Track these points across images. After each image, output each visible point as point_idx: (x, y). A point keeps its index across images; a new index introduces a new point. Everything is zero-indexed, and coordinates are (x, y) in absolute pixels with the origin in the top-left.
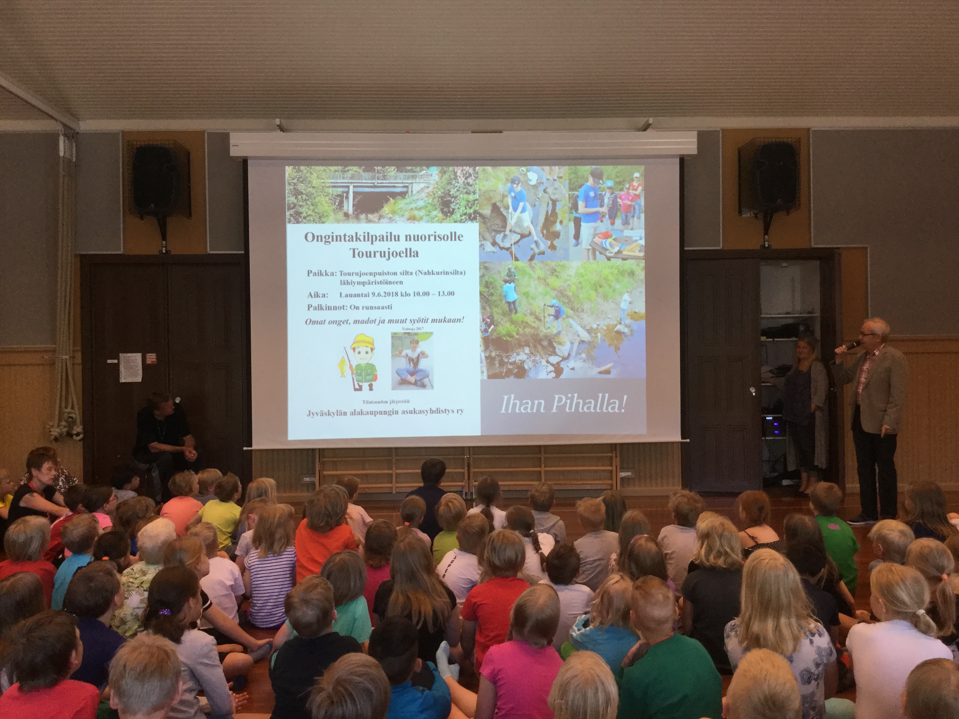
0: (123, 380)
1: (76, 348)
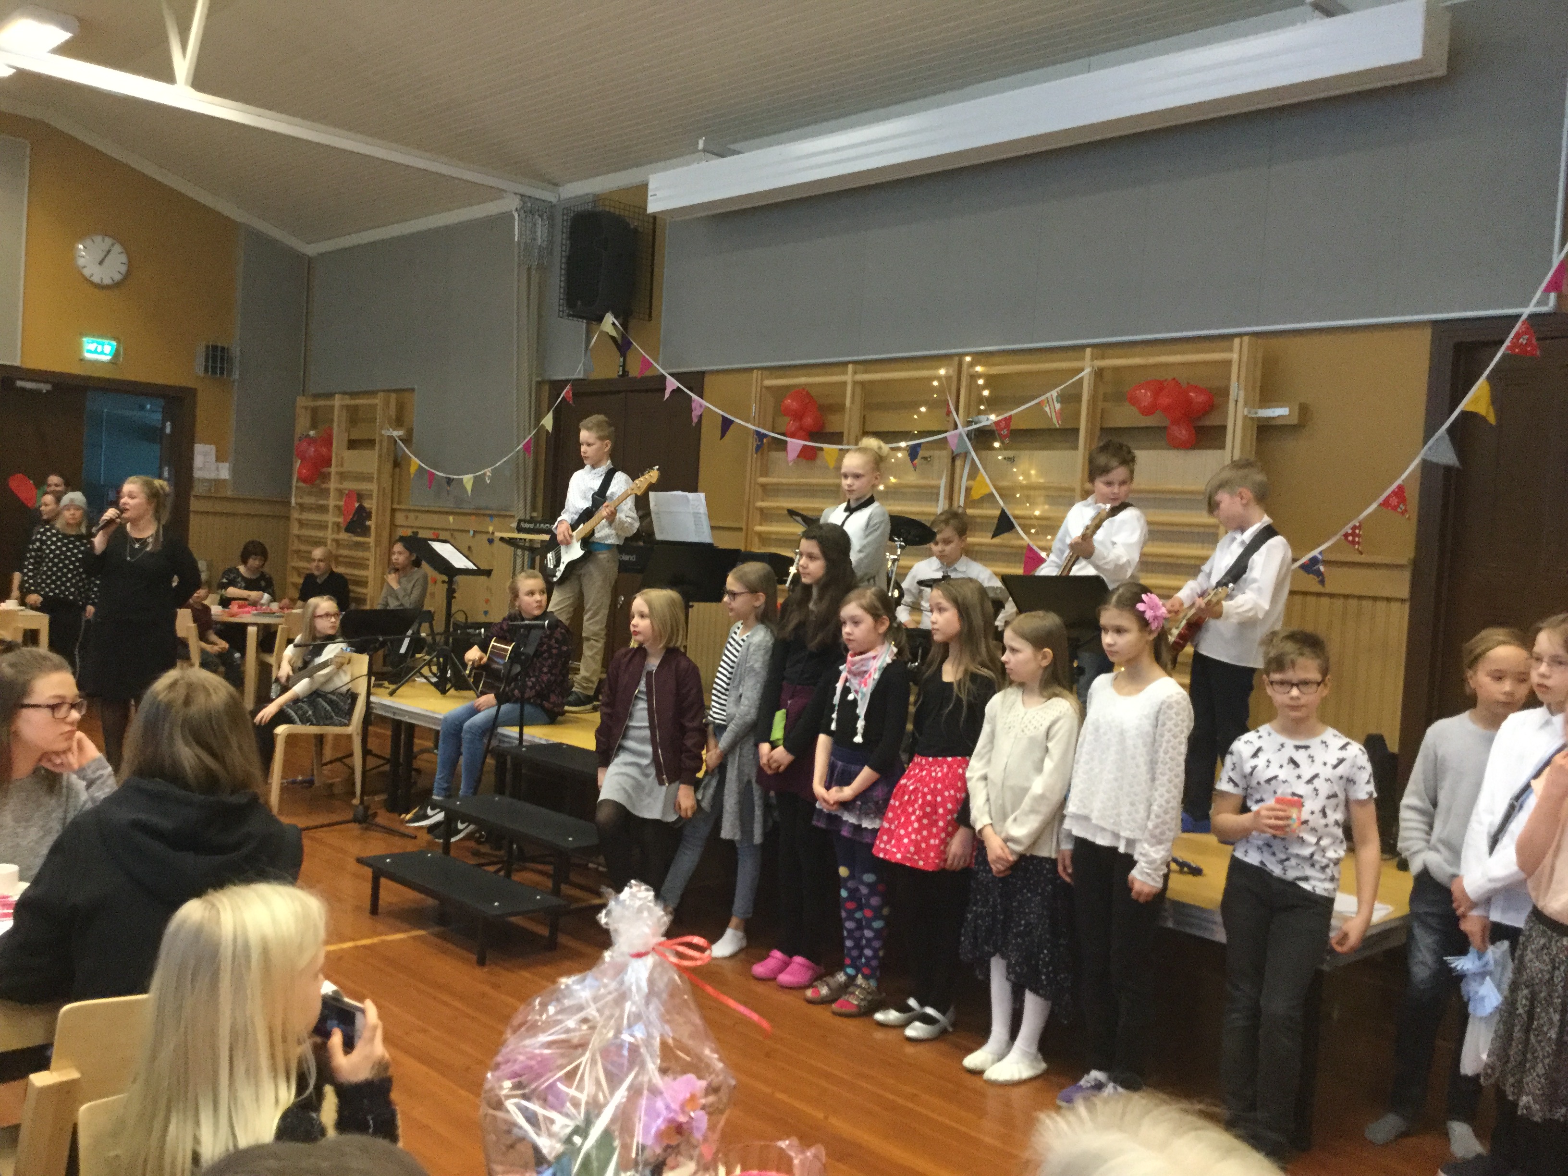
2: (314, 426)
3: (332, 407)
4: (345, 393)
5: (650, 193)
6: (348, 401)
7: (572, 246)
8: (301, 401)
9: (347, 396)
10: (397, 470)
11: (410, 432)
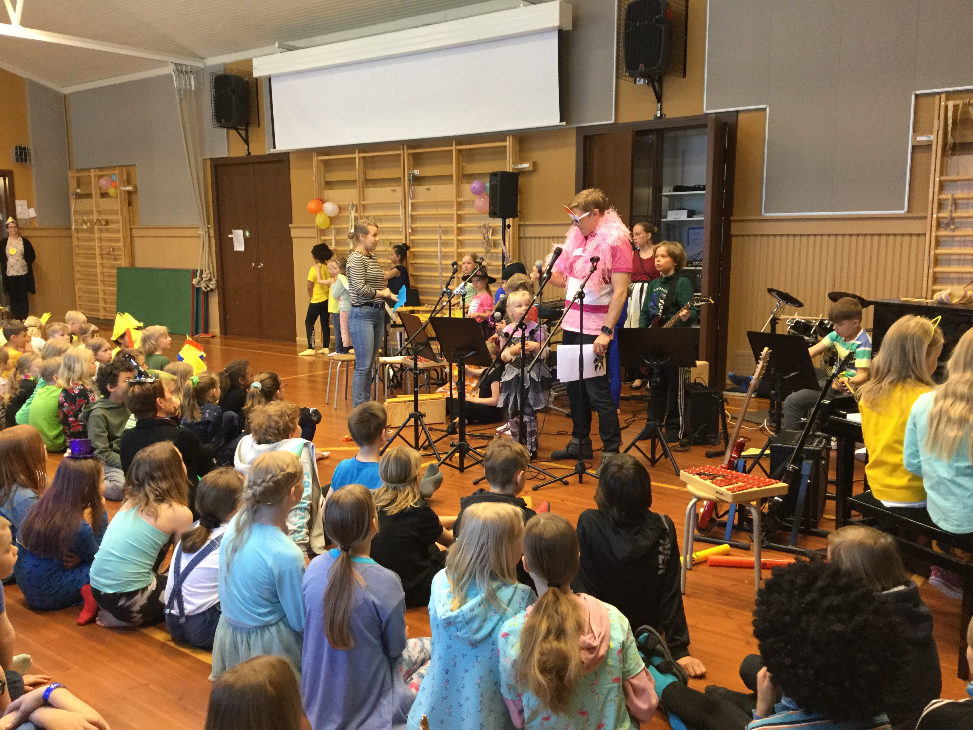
0: (235, 249)
1: (210, 226)
2: (78, 187)
3: (90, 176)
4: (94, 168)
5: (254, 67)
6: (98, 173)
7: (216, 92)
8: (70, 174)
9: (97, 171)
10: (130, 207)
11: (136, 187)
